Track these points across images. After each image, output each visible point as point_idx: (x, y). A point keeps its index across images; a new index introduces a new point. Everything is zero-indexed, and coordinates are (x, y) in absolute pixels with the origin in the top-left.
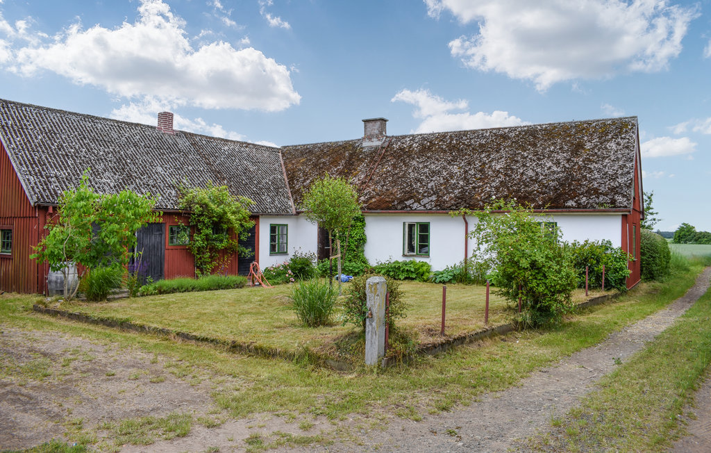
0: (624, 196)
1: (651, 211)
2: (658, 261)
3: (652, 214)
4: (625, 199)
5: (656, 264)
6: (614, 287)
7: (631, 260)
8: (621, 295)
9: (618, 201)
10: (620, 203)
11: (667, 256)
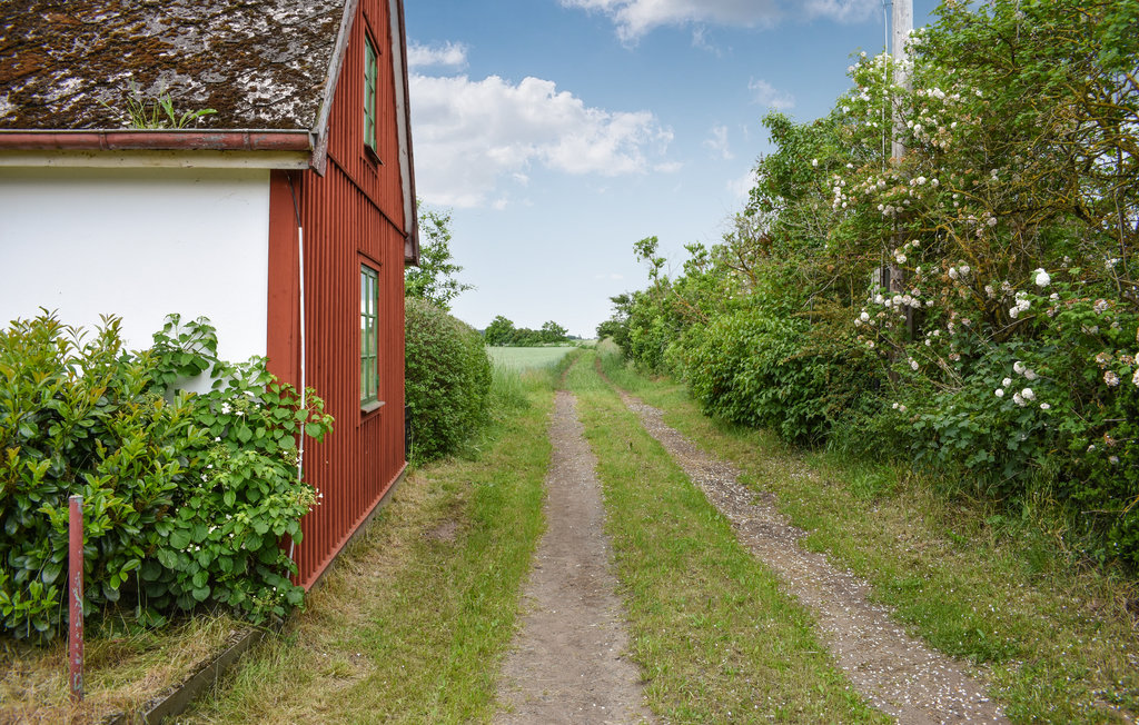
0: (284, 75)
1: (445, 262)
2: (459, 396)
3: (446, 269)
4: (289, 90)
5: (455, 406)
6: (203, 608)
7: (314, 431)
8: (256, 643)
9: (250, 98)
10: (258, 105)
11: (484, 376)
